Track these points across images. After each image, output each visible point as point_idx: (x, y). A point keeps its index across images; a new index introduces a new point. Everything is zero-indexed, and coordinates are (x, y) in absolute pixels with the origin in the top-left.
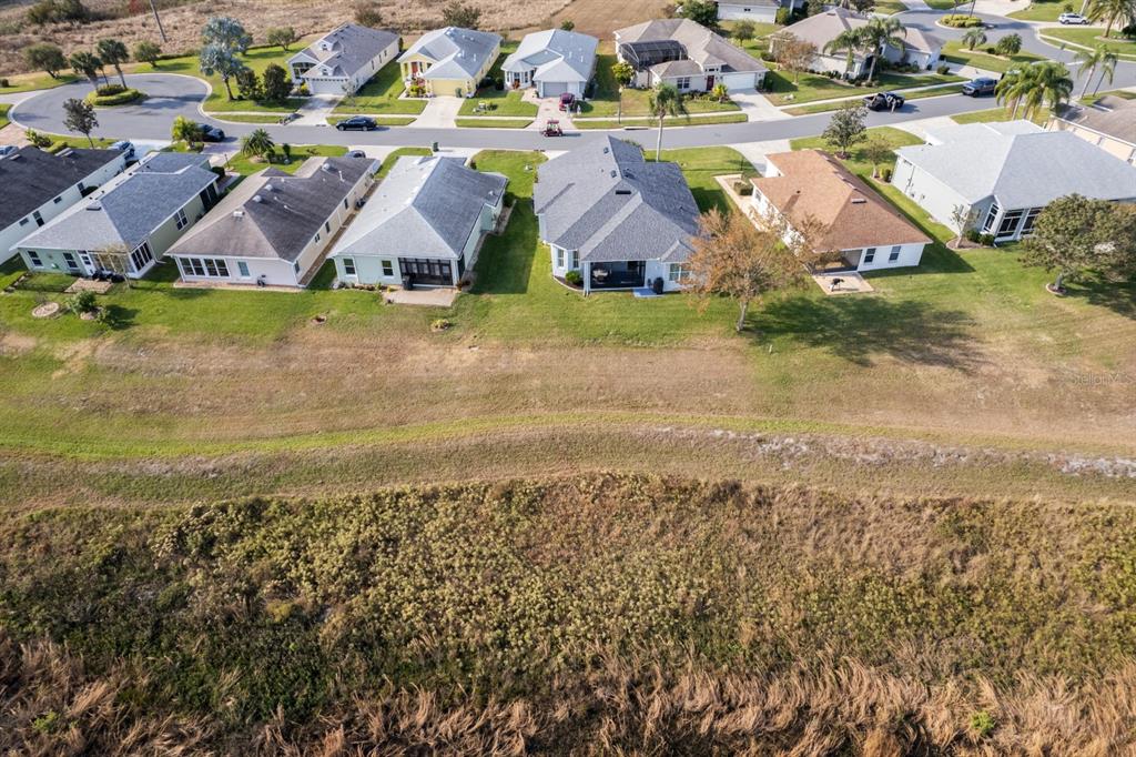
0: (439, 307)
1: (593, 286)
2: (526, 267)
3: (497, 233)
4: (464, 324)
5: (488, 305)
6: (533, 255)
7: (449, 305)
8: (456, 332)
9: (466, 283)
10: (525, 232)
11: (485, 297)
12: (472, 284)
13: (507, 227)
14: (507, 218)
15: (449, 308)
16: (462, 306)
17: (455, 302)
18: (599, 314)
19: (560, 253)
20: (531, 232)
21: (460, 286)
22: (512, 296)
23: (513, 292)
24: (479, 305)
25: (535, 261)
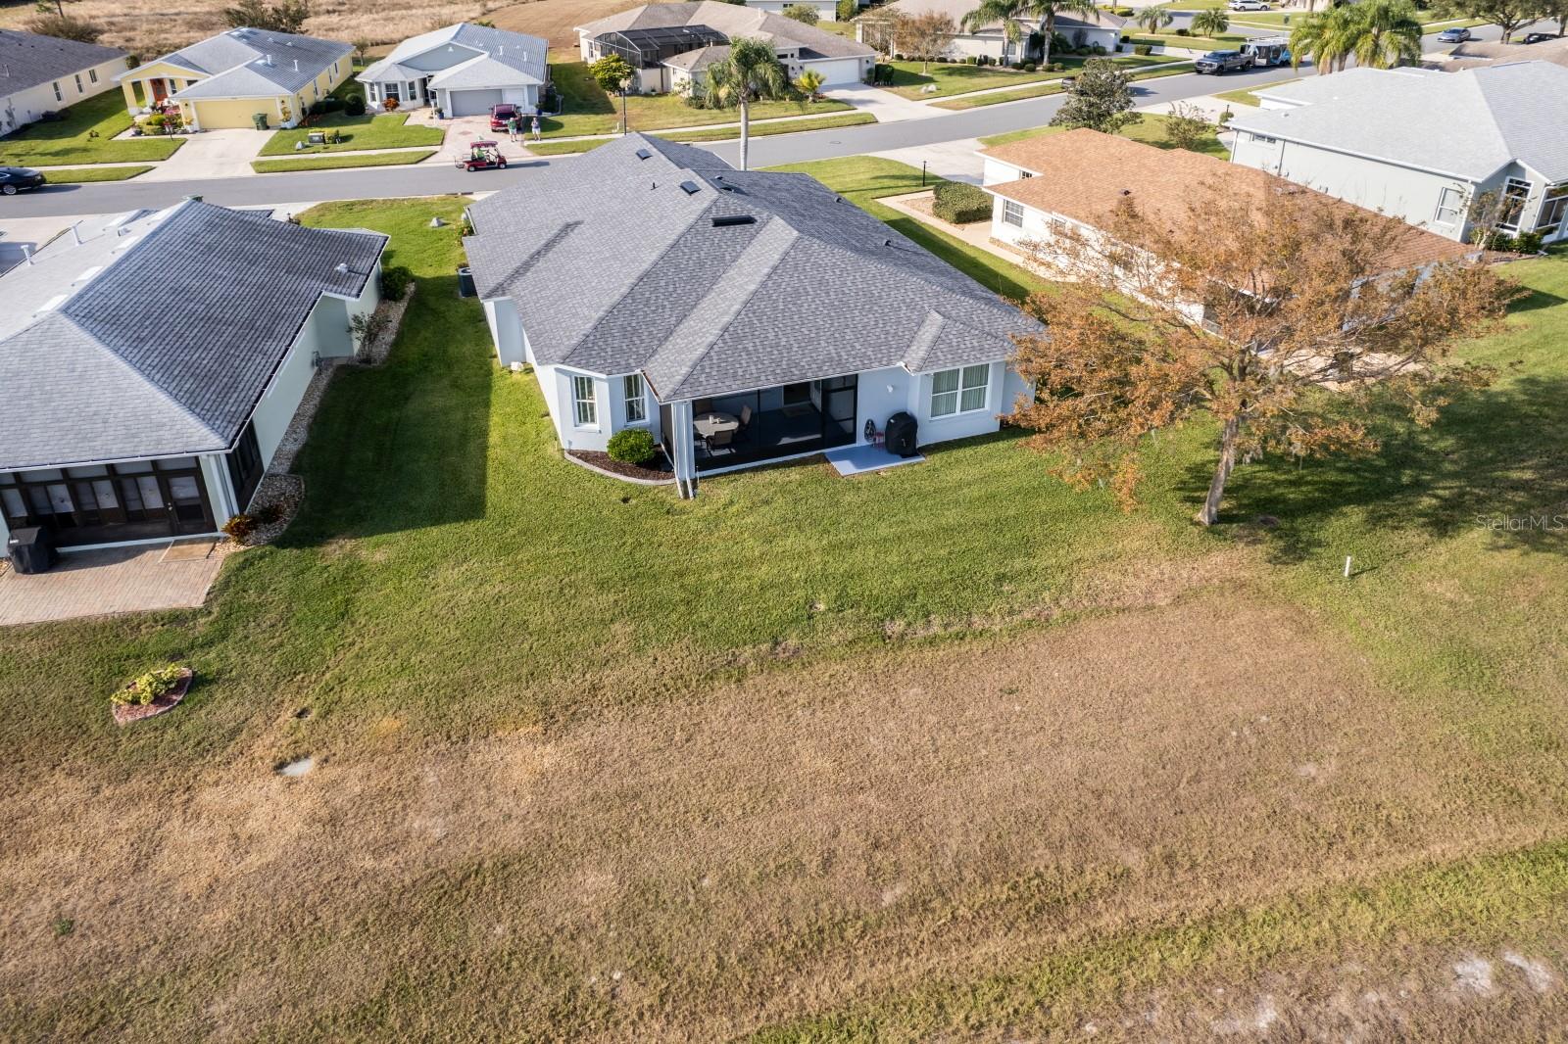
0: (157, 618)
1: (703, 462)
2: (472, 437)
3: (368, 360)
4: (255, 662)
5: (352, 576)
6: (487, 404)
7: (198, 604)
8: (222, 709)
9: (269, 515)
10: (452, 350)
11: (336, 552)
12: (288, 516)
13: (396, 344)
14: (394, 325)
15: (195, 614)
16: (252, 596)
17: (223, 585)
18: (753, 547)
19: (583, 387)
20: (468, 349)
21: (240, 530)
22: (435, 532)
23: (437, 518)
24: (314, 581)
25: (495, 419)
